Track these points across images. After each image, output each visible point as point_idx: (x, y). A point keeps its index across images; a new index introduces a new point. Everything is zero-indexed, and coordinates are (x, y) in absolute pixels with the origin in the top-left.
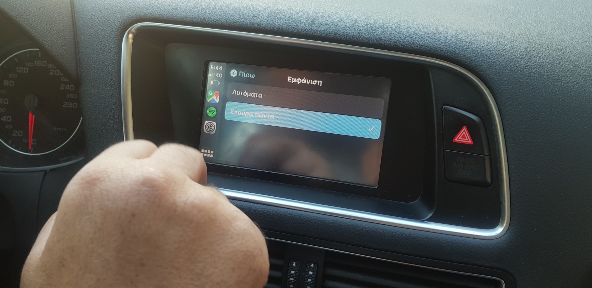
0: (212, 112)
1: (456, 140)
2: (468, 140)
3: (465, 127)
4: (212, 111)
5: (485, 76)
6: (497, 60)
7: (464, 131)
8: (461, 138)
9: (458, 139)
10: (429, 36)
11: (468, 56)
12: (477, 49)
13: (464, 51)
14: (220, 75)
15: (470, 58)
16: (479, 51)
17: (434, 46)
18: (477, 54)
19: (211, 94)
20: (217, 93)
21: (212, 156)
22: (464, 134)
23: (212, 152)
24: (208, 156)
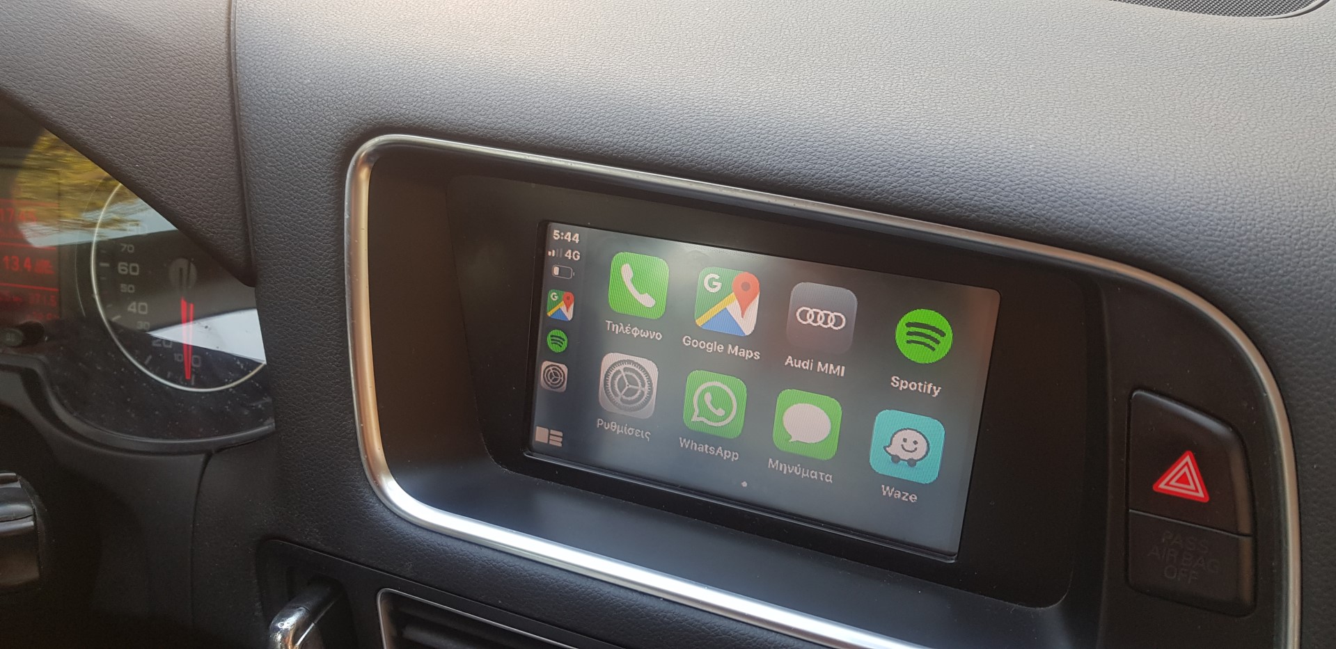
0: (557, 340)
1: (1162, 486)
2: (1195, 489)
3: (1190, 452)
4: (558, 339)
7: (1186, 465)
8: (1177, 481)
9: (1167, 484)
11: (1211, 263)
12: (1238, 241)
13: (1201, 246)
14: (574, 253)
15: (1217, 271)
16: (1244, 246)
17: (1115, 229)
18: (1237, 258)
19: (556, 297)
20: (568, 298)
21: (560, 445)
22: (1185, 473)
23: (560, 434)
24: (551, 443)
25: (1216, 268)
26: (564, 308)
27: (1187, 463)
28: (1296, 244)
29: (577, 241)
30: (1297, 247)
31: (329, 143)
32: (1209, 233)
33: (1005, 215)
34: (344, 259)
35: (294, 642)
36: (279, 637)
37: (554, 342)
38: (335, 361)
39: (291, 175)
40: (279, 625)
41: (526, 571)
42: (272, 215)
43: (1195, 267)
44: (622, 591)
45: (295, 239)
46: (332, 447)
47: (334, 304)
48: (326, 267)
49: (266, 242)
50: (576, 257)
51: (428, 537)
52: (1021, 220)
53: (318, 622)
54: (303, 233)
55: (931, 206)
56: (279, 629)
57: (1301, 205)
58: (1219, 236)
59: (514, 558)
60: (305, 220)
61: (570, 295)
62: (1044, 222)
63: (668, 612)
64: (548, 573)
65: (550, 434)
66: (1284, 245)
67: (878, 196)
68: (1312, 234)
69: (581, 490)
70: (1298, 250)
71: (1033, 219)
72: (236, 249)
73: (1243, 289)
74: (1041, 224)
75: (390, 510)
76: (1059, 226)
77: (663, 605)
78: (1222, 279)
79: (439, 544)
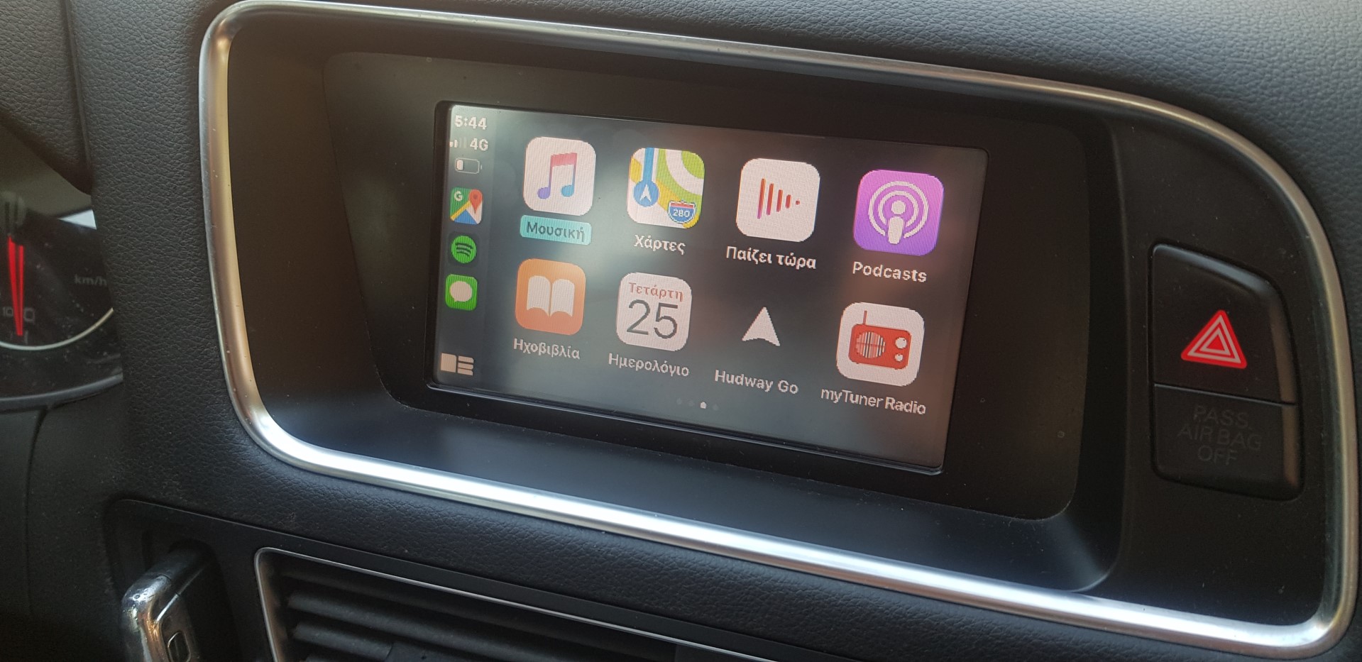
0: (463, 248)
1: (1192, 353)
2: (1230, 355)
3: (1223, 312)
4: (466, 247)
5: (1295, 151)
6: (1336, 99)
7: (1219, 327)
8: (1209, 347)
9: (1198, 351)
10: (1111, 19)
11: (1242, 86)
12: (1269, 62)
13: (1228, 69)
14: (481, 142)
15: (1249, 95)
16: (1276, 67)
17: (1129, 54)
18: (1270, 80)
19: (461, 197)
20: (475, 197)
21: (471, 373)
22: (1218, 337)
23: (471, 360)
24: (460, 371)
25: (1248, 92)
26: (469, 208)
27: (1220, 326)
28: (1332, 65)
29: (484, 127)
30: (1334, 68)
31: (177, 12)
32: (1236, 53)
33: (1000, 45)
34: (199, 151)
35: (154, 617)
36: (134, 612)
37: (460, 250)
38: (192, 275)
39: (132, 53)
40: (133, 598)
41: (437, 511)
42: (111, 102)
43: (1224, 92)
44: (556, 527)
45: (139, 130)
46: (192, 379)
47: (190, 205)
48: (177, 161)
49: (104, 135)
50: (483, 147)
51: (314, 481)
52: (1020, 50)
53: (182, 594)
54: (149, 122)
55: (913, 40)
56: (133, 602)
57: (1330, 26)
58: (1248, 57)
59: (421, 498)
60: (151, 105)
61: (478, 192)
62: (1046, 51)
63: (612, 546)
64: (464, 512)
65: (458, 362)
66: (1320, 65)
67: (851, 32)
68: (1348, 54)
69: (498, 424)
70: (1336, 70)
71: (1033, 48)
72: (66, 143)
73: (1280, 114)
74: (1044, 53)
75: (267, 452)
76: (1064, 54)
77: (606, 539)
78: (1256, 104)
79: (329, 489)
